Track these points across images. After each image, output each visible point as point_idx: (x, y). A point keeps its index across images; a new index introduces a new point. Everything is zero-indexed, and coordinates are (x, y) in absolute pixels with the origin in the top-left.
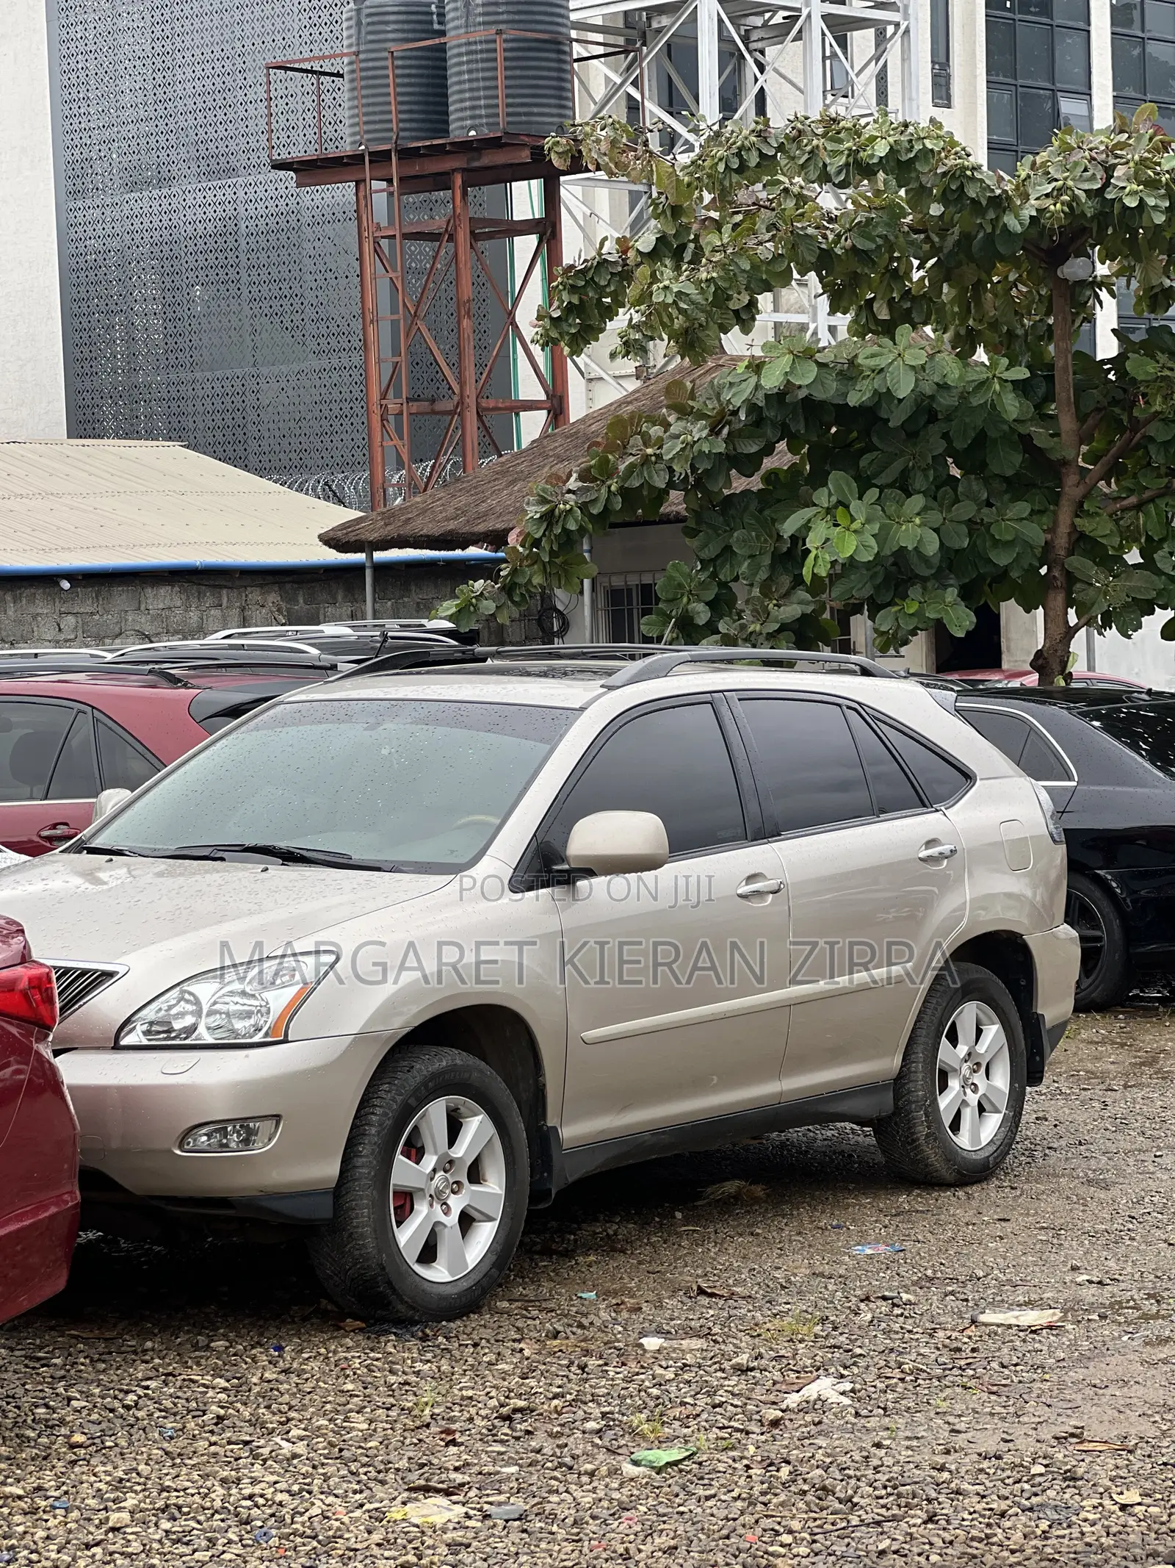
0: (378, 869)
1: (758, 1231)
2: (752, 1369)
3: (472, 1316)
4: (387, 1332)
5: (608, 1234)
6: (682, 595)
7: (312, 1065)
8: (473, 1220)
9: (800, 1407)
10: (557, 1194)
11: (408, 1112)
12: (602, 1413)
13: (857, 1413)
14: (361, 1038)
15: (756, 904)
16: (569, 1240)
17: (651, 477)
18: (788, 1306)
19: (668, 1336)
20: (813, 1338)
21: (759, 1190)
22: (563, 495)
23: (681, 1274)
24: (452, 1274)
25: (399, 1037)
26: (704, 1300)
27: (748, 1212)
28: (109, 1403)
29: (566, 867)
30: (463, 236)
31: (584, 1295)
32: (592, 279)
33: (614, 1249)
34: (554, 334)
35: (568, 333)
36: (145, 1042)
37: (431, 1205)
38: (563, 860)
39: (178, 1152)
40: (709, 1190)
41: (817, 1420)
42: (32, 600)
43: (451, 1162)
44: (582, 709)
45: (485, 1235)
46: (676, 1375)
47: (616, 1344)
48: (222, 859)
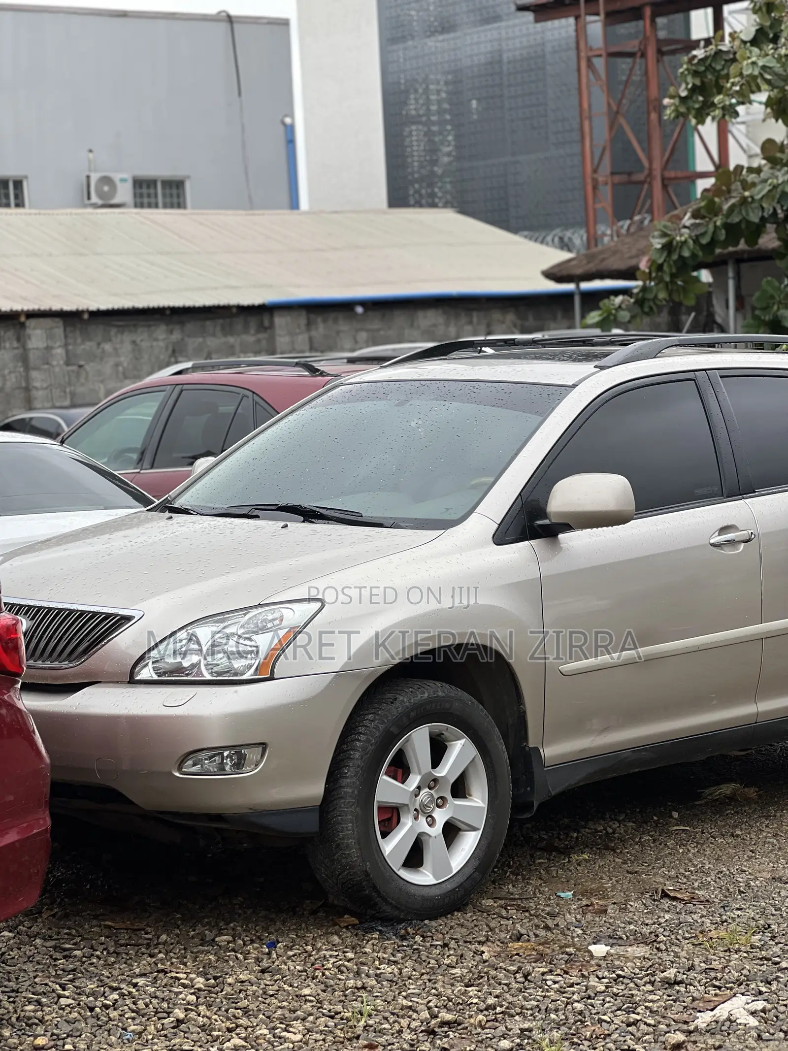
0: (380, 525)
1: (738, 832)
2: (679, 983)
3: (456, 913)
4: (372, 930)
5: (607, 832)
6: (774, 304)
7: (295, 699)
8: (459, 830)
9: (708, 1028)
10: (540, 806)
11: (390, 739)
12: (521, 1029)
13: (759, 1036)
14: (341, 675)
15: (728, 552)
16: (572, 837)
17: (747, 214)
18: (739, 913)
19: (620, 942)
20: (748, 949)
21: (752, 792)
22: (679, 229)
23: (654, 875)
24: (436, 877)
25: (379, 674)
26: (666, 903)
27: (737, 813)
28: (91, 1001)
29: (547, 522)
30: (651, 52)
31: (562, 895)
32: (710, 65)
33: (607, 848)
34: (682, 109)
35: (694, 109)
36: (155, 677)
37: (416, 818)
38: (544, 514)
39: (177, 774)
40: (707, 791)
41: (717, 1044)
42: (336, 321)
43: (435, 780)
44: (574, 386)
45: (469, 843)
46: (607, 987)
47: (568, 950)
48: (257, 517)
